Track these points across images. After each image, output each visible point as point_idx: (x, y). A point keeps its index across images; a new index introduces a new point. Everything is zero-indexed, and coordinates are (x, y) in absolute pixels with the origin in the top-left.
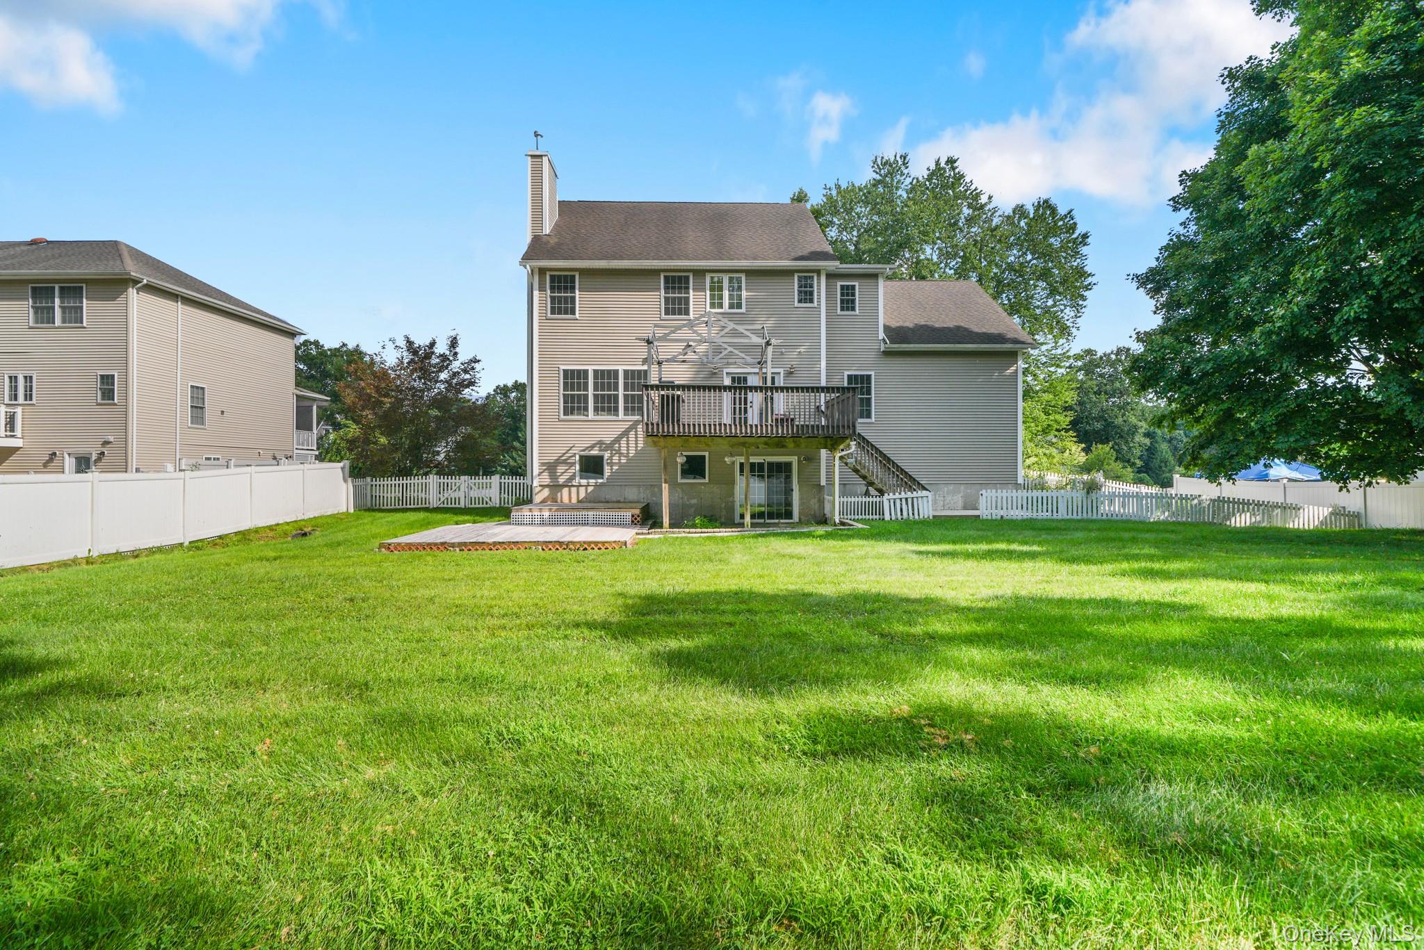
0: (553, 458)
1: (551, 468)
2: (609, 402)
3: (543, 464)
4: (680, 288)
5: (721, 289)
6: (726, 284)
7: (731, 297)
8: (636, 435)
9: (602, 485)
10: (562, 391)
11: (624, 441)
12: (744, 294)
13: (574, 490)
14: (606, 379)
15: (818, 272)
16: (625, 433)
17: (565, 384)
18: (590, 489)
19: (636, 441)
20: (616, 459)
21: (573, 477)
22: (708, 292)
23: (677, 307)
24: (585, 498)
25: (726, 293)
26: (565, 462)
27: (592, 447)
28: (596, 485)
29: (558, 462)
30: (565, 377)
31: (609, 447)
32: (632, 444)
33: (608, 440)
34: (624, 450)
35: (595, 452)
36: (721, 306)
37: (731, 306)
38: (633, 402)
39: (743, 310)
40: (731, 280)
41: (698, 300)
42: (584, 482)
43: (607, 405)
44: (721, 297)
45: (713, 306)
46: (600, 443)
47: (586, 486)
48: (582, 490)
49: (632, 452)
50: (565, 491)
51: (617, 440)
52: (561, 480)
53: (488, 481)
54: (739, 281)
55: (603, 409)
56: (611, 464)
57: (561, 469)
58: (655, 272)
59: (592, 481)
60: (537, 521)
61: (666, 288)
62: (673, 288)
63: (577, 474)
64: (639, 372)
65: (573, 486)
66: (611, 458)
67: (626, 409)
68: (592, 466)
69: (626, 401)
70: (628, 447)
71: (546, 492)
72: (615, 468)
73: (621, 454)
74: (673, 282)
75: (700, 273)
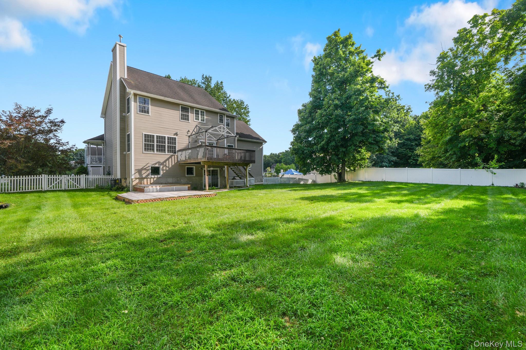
0: (140, 168)
1: (139, 171)
2: (162, 148)
3: (136, 170)
4: (186, 111)
5: (198, 114)
6: (200, 113)
7: (201, 117)
8: (172, 160)
9: (160, 177)
10: (144, 142)
11: (167, 162)
12: (205, 117)
13: (149, 180)
14: (161, 139)
15: (224, 114)
16: (168, 159)
17: (145, 140)
18: (155, 179)
19: (172, 162)
20: (164, 168)
21: (148, 175)
22: (195, 115)
23: (185, 118)
24: (153, 182)
25: (200, 116)
26: (145, 169)
27: (156, 164)
28: (157, 178)
29: (142, 169)
30: (145, 137)
31: (162, 164)
32: (170, 163)
33: (162, 161)
34: (167, 165)
35: (157, 166)
36: (198, 120)
37: (201, 120)
38: (170, 148)
39: (205, 122)
40: (201, 112)
41: (192, 116)
42: (153, 176)
43: (161, 149)
44: (198, 117)
45: (196, 119)
46: (159, 162)
47: (154, 178)
48: (152, 180)
49: (170, 166)
50: (145, 180)
51: (165, 161)
52: (144, 176)
53: (79, 177)
54: (204, 112)
55: (160, 150)
56: (163, 170)
57: (143, 172)
58: (178, 105)
59: (156, 176)
60: (155, 190)
61: (182, 111)
62: (184, 111)
63: (150, 174)
64: (173, 138)
65: (149, 178)
66: (163, 168)
67: (168, 151)
68: (155, 171)
69: (168, 148)
70: (169, 164)
71: (137, 181)
72: (164, 171)
73: (166, 167)
74: (184, 109)
75: (192, 108)
